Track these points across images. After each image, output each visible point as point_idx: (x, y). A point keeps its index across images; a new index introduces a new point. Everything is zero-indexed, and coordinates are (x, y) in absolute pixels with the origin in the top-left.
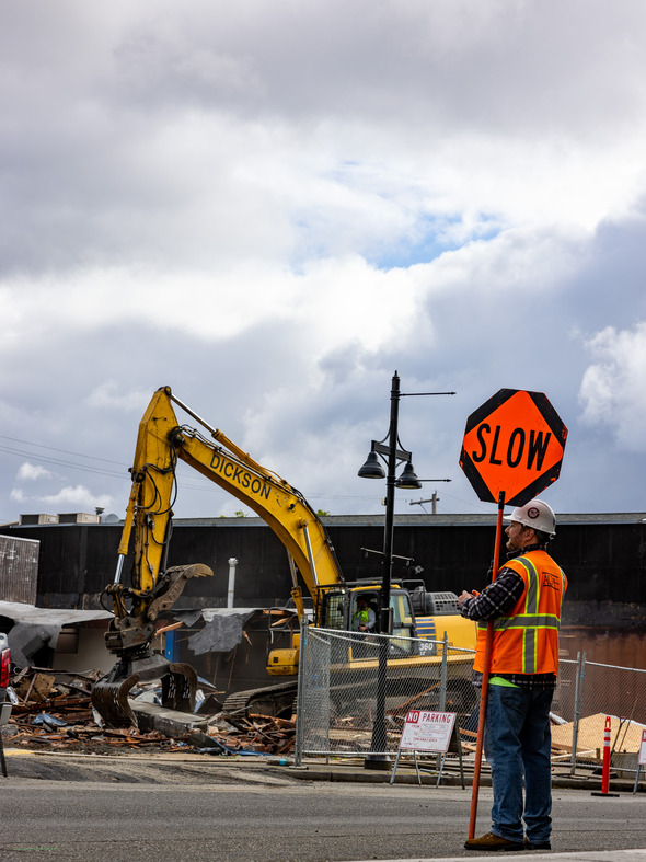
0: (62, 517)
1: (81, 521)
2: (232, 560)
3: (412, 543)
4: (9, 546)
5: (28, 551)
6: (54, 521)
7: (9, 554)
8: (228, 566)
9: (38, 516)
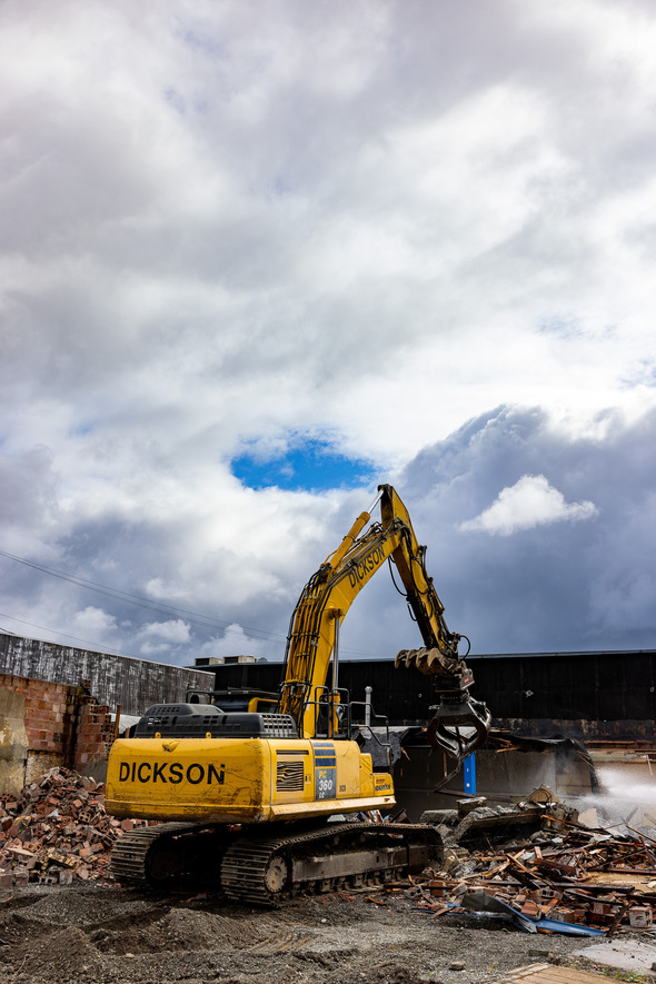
0: (228, 659)
1: (240, 661)
2: (368, 688)
3: (522, 672)
4: (191, 678)
5: (206, 682)
6: (221, 662)
7: (191, 684)
8: (365, 693)
9: (208, 659)
